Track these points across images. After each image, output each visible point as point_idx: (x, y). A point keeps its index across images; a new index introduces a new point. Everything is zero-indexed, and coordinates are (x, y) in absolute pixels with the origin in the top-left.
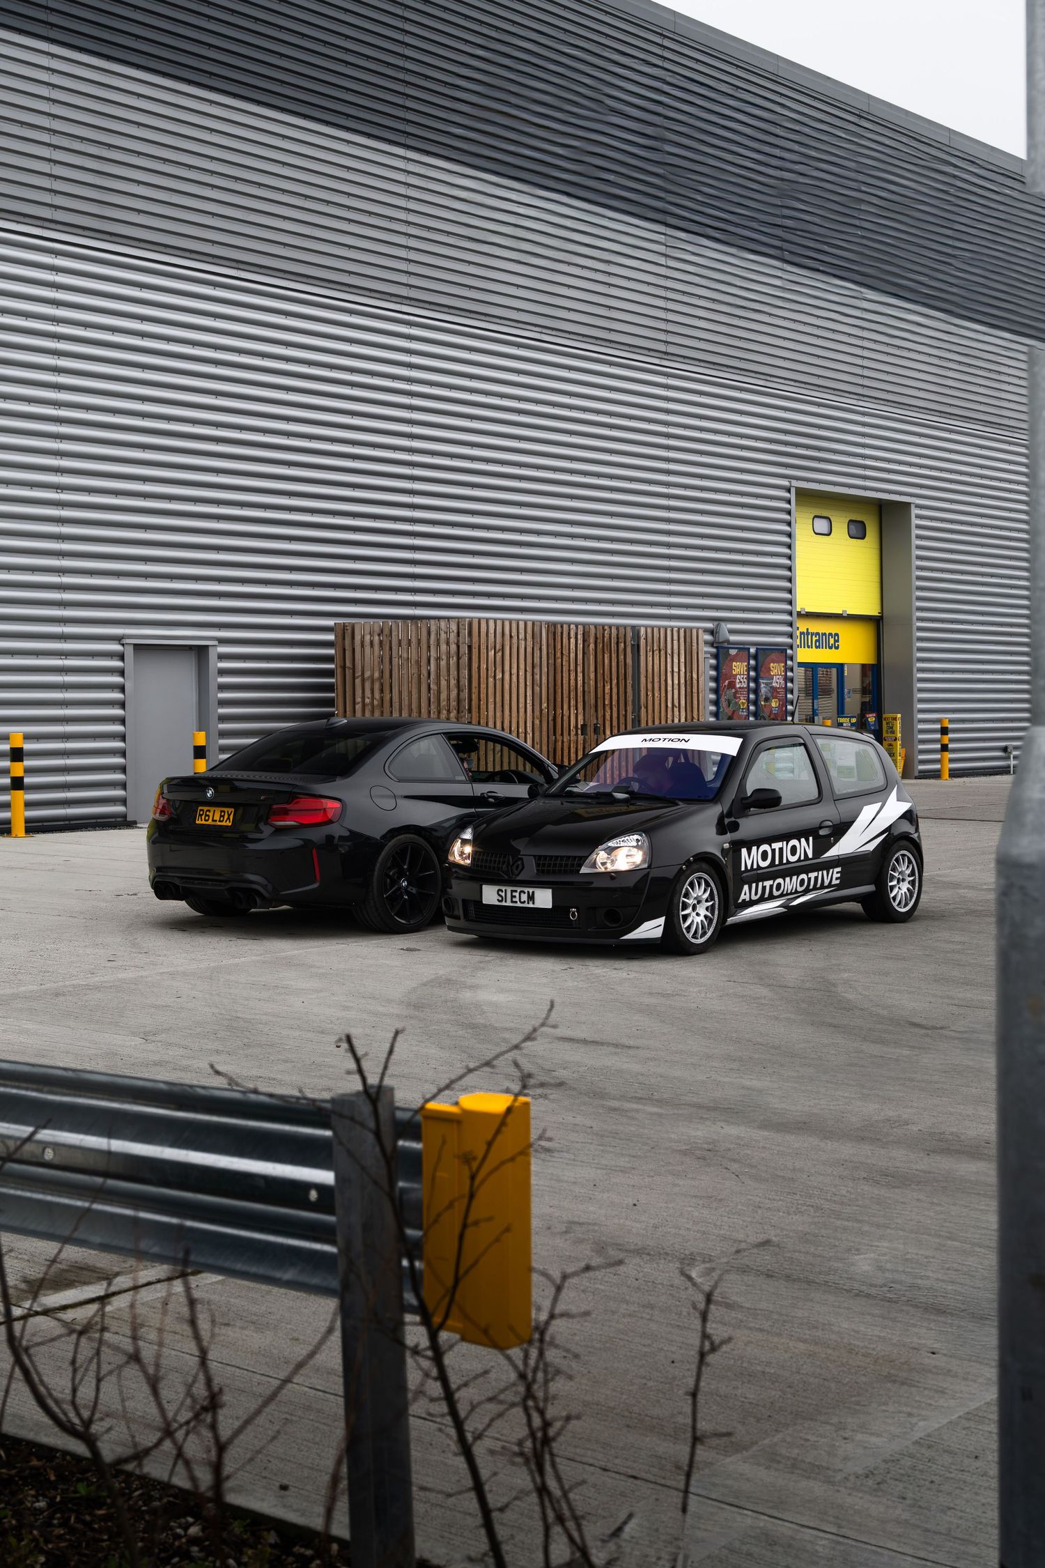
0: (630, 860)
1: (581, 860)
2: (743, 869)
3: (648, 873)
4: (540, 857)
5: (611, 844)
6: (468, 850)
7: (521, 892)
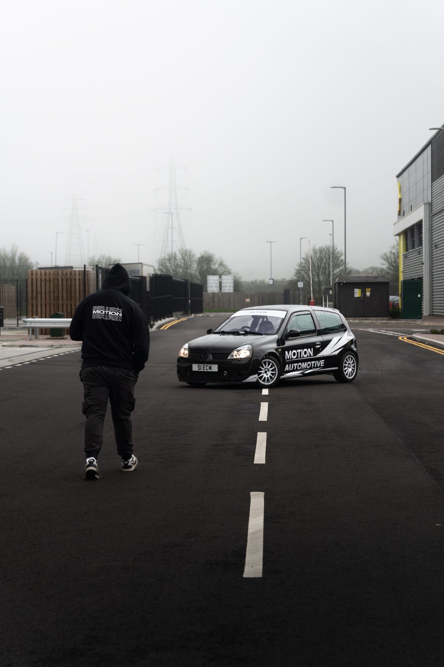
0: (246, 354)
1: (228, 354)
2: (286, 358)
3: (252, 359)
4: (213, 353)
5: (239, 348)
6: (187, 352)
7: (207, 366)
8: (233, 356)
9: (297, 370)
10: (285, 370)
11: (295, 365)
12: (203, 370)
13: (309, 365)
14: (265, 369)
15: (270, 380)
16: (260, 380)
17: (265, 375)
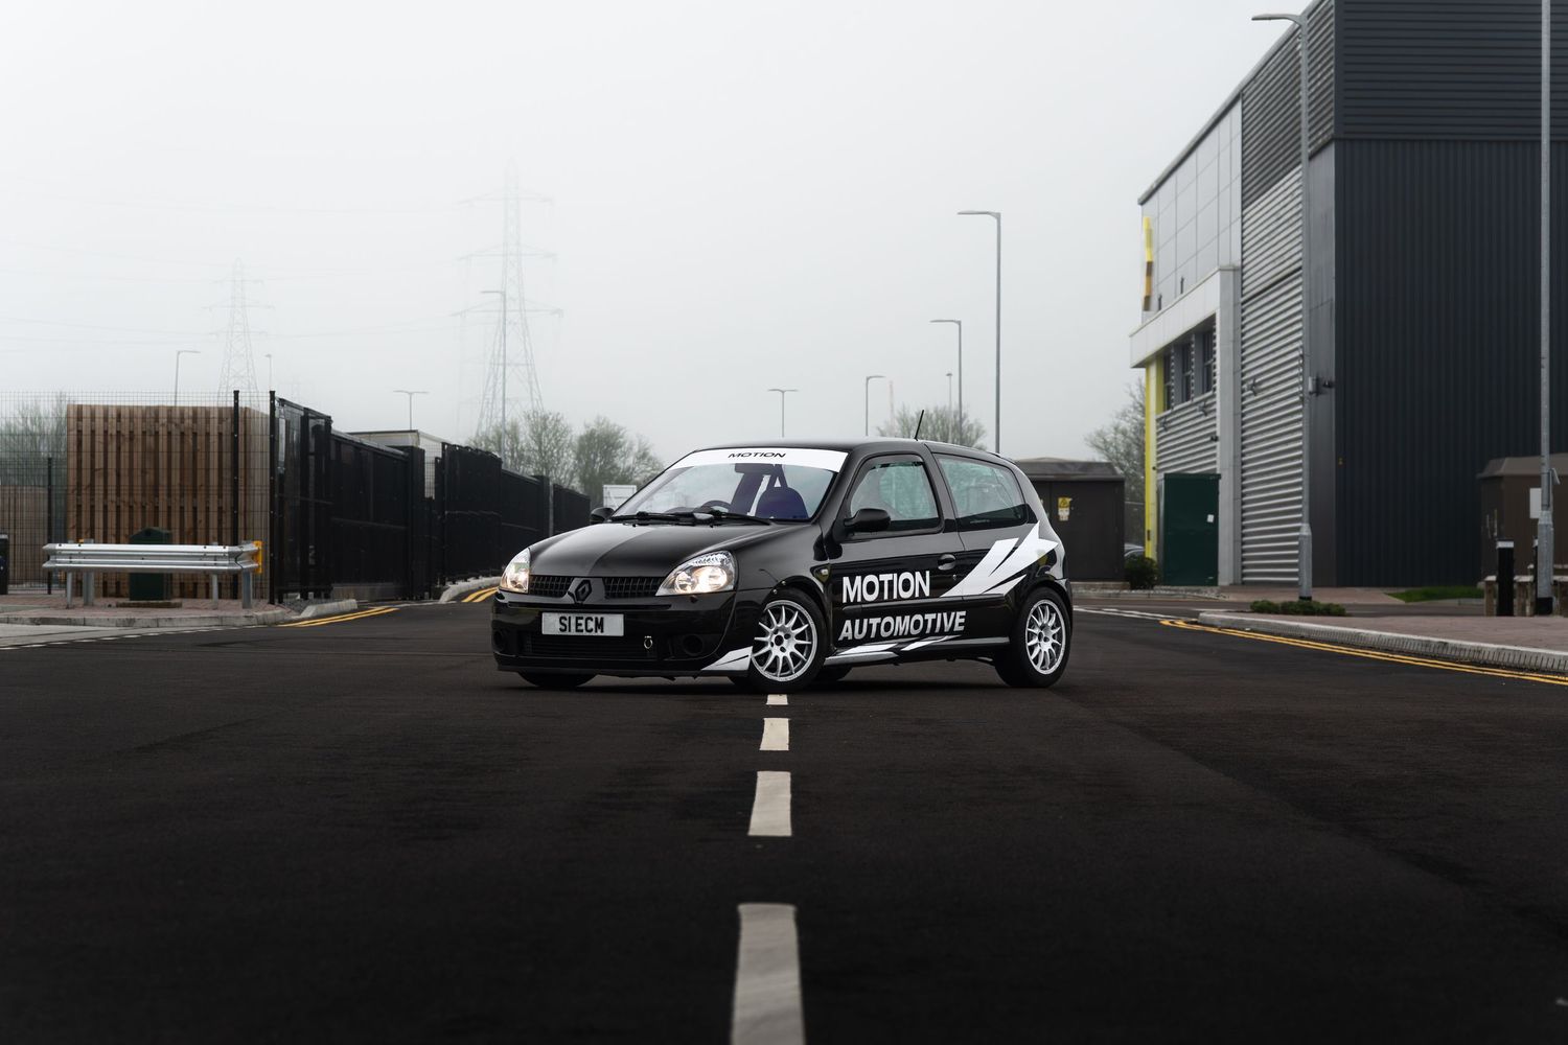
0: (714, 581)
1: (658, 581)
2: (845, 601)
3: (734, 596)
4: (610, 579)
5: (692, 563)
6: (523, 577)
7: (588, 619)
8: (672, 586)
9: (879, 639)
10: (841, 638)
11: (874, 621)
12: (577, 631)
13: (917, 623)
14: (776, 632)
15: (793, 668)
16: (759, 668)
17: (776, 651)
